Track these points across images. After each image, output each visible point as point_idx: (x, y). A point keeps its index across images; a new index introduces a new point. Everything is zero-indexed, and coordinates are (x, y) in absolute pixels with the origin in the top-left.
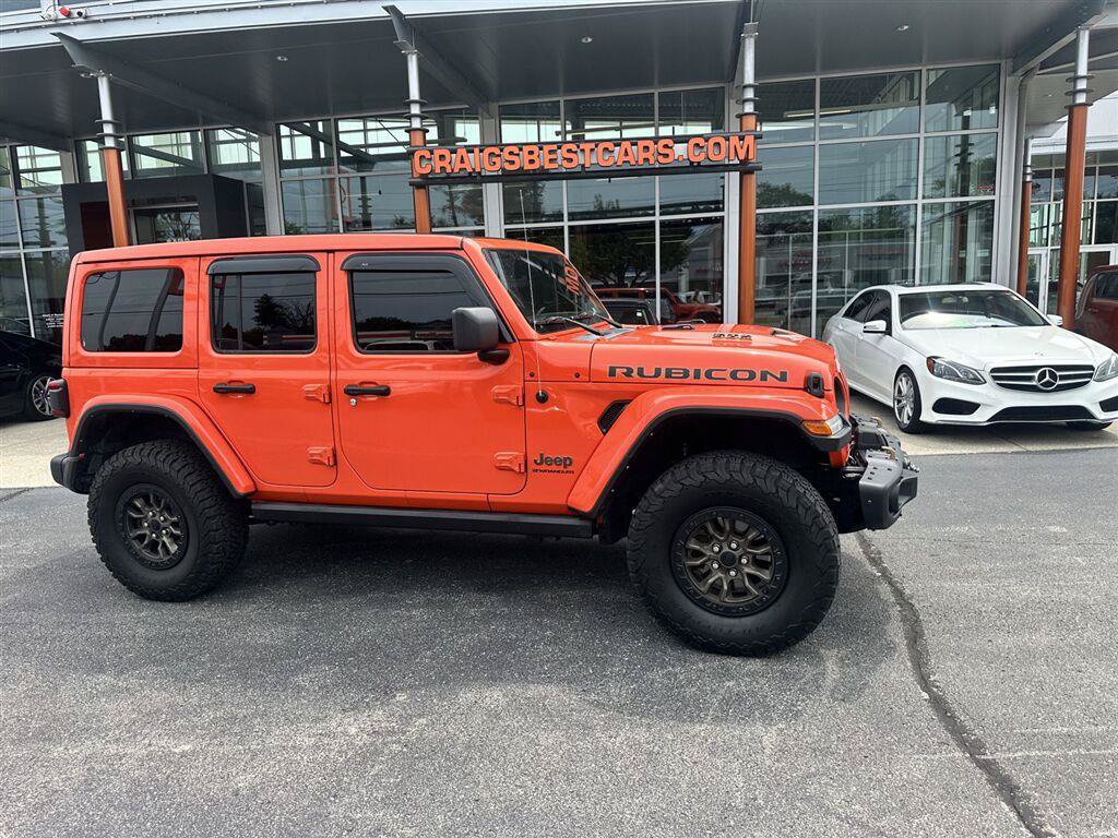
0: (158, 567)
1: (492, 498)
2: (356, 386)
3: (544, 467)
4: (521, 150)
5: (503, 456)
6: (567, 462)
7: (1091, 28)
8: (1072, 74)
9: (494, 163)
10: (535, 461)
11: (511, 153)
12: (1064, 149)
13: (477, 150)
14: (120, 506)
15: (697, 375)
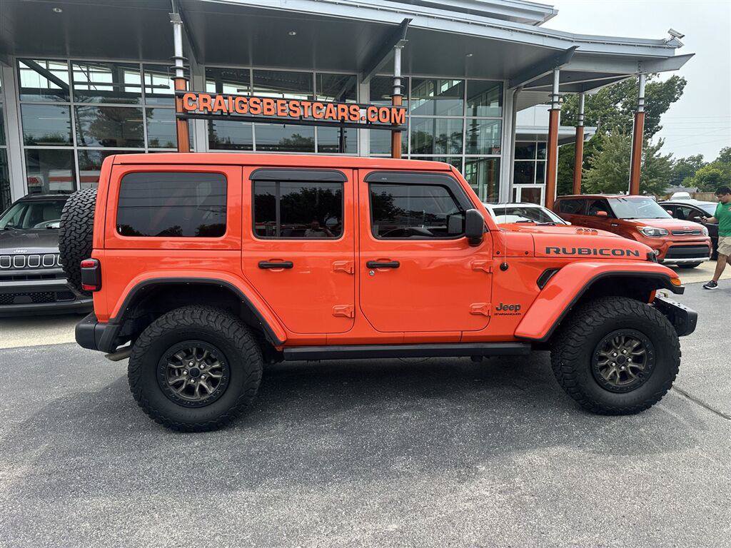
0: (197, 405)
1: (465, 334)
2: (374, 261)
3: (502, 312)
4: (262, 101)
5: (476, 306)
6: (517, 308)
7: (562, 69)
8: (551, 93)
9: (243, 108)
10: (497, 308)
11: (255, 103)
12: (547, 132)
13: (230, 98)
14: (164, 359)
15: (595, 253)
